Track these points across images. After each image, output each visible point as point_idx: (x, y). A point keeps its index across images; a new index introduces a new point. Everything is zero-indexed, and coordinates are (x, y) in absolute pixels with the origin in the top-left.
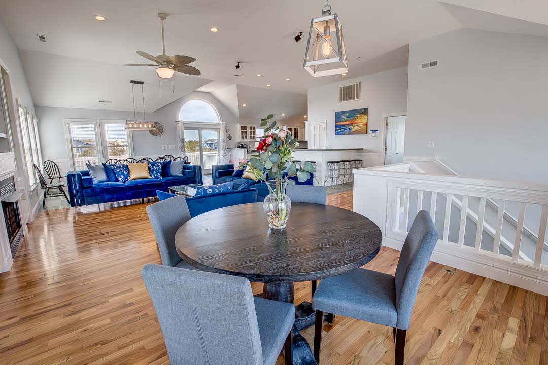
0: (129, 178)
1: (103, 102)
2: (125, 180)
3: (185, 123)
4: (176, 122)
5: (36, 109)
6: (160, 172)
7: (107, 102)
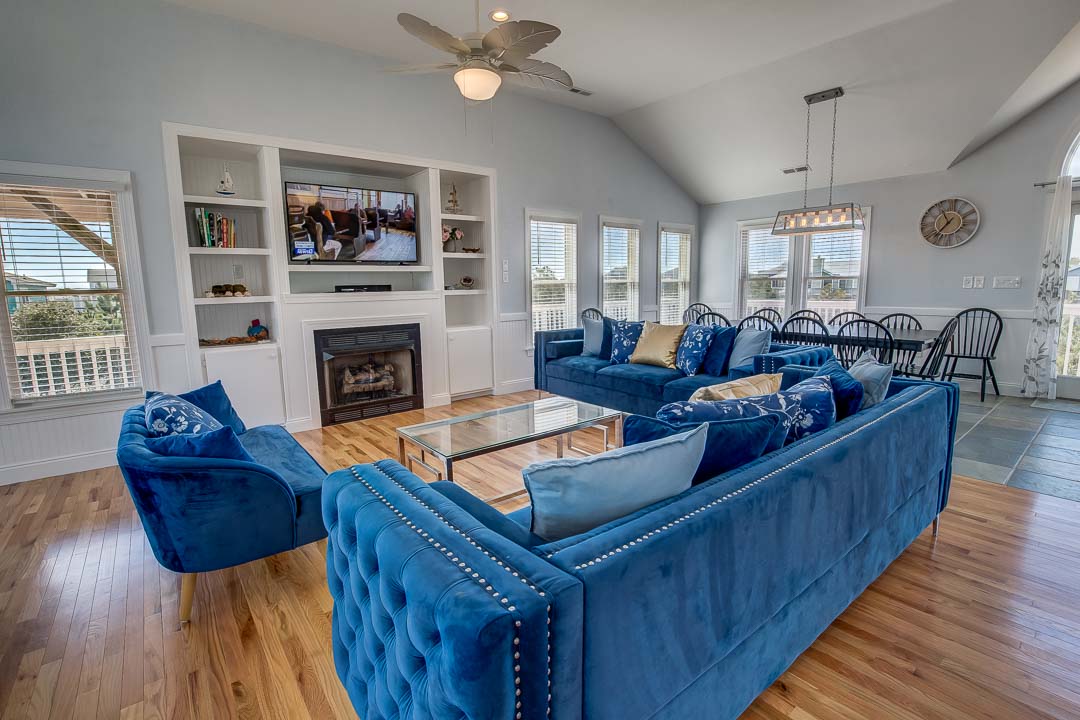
0: (628, 358)
1: (789, 171)
4: (1043, 185)
5: (701, 211)
6: (696, 357)
7: (800, 170)
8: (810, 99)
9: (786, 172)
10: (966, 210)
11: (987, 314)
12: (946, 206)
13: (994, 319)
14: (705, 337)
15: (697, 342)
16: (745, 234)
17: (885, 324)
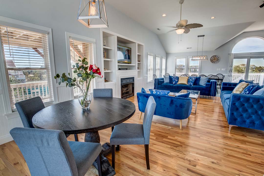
0: (177, 83)
1: (189, 48)
2: (176, 83)
3: (235, 55)
4: (229, 54)
5: (167, 55)
6: (193, 82)
7: (190, 48)
8: (198, 36)
9: (187, 48)
10: (218, 57)
11: (221, 75)
12: (214, 56)
13: (222, 75)
14: (194, 79)
15: (193, 80)
16: (176, 59)
17: (217, 76)
